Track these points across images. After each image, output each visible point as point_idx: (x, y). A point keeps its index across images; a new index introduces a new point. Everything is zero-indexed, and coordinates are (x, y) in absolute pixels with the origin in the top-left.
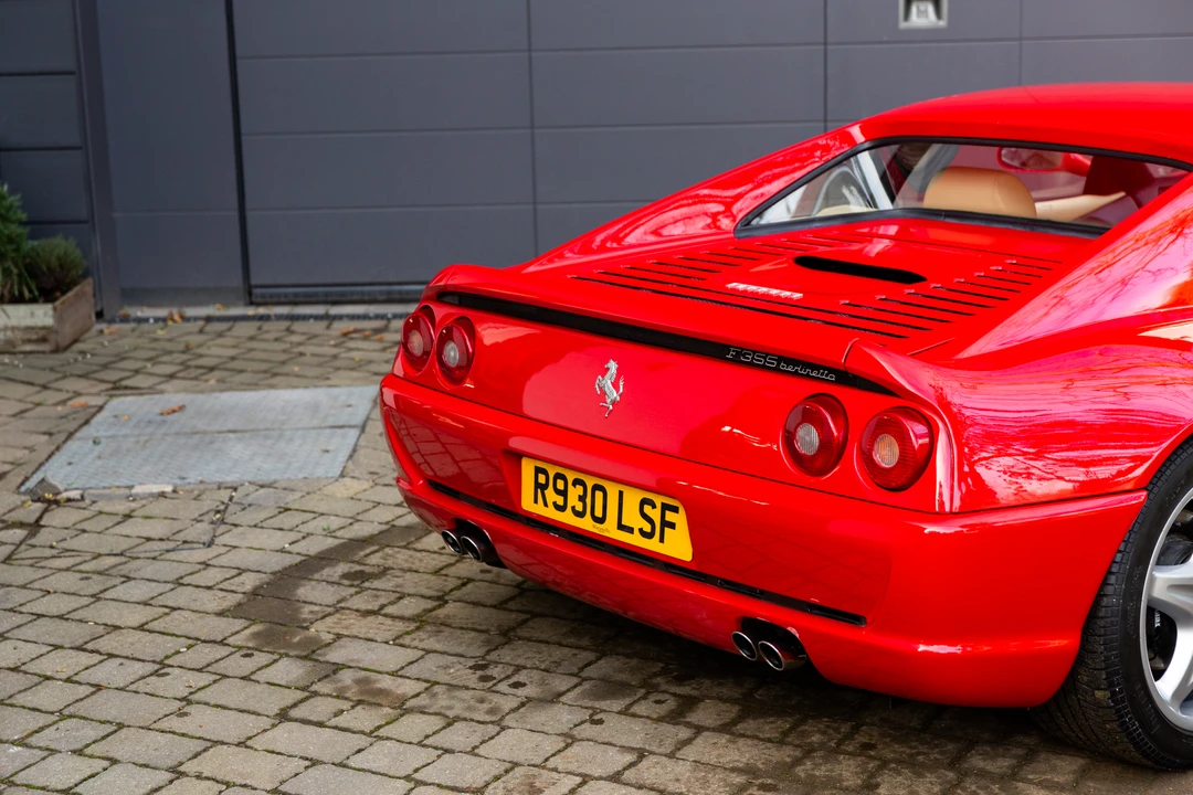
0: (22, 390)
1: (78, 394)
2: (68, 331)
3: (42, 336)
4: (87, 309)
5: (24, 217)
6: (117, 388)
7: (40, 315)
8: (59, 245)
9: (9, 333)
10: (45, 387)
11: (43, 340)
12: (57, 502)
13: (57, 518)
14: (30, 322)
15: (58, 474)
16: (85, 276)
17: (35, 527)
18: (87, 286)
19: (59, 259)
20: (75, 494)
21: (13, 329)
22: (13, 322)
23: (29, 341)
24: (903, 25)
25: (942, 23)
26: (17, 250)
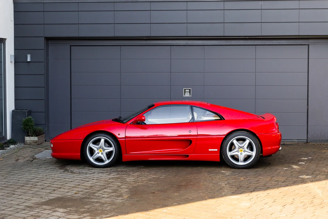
0: (32, 149)
1: (40, 150)
2: (40, 142)
3: (36, 142)
4: (43, 139)
5: (34, 122)
6: (46, 149)
7: (35, 139)
8: (40, 128)
9: (30, 141)
10: (35, 149)
11: (36, 143)
12: (35, 159)
13: (35, 160)
14: (34, 140)
15: (36, 156)
16: (43, 134)
17: (32, 161)
18: (44, 135)
19: (39, 130)
20: (38, 158)
21: (31, 141)
22: (31, 140)
23: (33, 143)
24: (184, 96)
25: (191, 96)
26: (33, 128)
